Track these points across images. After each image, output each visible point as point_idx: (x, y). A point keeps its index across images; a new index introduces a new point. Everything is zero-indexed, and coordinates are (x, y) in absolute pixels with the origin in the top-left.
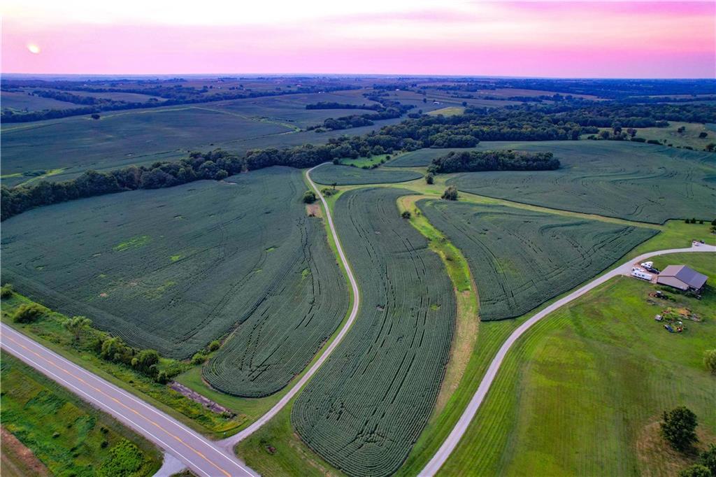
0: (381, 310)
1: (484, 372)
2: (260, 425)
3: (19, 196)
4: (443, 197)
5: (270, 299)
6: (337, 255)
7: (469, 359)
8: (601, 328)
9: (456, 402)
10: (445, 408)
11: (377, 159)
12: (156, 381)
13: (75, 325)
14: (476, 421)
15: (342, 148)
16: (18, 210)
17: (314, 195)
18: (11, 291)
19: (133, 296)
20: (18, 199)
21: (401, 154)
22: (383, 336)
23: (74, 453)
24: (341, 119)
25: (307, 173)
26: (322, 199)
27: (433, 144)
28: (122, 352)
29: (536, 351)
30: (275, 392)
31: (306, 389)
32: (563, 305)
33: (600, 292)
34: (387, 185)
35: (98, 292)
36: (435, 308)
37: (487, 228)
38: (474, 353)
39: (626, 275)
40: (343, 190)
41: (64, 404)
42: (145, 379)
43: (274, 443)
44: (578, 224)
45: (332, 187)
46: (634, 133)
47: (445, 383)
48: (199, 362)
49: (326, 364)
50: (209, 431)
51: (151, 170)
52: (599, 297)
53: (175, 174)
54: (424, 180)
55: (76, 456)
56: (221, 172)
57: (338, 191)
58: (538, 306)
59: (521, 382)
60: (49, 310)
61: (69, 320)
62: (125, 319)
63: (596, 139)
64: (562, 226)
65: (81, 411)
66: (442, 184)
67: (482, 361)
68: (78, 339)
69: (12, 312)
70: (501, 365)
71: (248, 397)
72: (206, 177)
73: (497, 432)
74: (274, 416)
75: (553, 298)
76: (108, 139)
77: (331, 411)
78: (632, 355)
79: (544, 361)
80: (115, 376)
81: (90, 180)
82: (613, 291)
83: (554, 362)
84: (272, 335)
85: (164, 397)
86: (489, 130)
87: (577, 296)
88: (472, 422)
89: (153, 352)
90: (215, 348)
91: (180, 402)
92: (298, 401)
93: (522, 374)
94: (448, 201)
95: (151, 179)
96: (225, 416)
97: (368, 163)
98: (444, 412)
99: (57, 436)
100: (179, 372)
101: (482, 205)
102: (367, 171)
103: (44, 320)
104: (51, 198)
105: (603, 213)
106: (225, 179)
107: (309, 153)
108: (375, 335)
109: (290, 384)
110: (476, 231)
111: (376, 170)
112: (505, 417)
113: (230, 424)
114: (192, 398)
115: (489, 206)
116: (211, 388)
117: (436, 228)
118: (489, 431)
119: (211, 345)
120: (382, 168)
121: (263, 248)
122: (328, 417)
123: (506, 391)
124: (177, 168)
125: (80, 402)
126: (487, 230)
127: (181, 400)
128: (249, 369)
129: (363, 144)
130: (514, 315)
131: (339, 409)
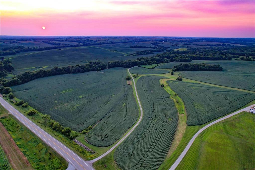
0: (150, 119)
1: (187, 144)
2: (102, 157)
3: (33, 74)
4: (177, 80)
5: (111, 113)
6: (136, 99)
7: (181, 139)
8: (235, 131)
9: (175, 155)
10: (170, 156)
11: (154, 66)
12: (69, 139)
13: (45, 118)
14: (182, 162)
15: (141, 61)
16: (33, 79)
17: (130, 77)
18: (27, 105)
19: (65, 109)
21: (162, 64)
22: (150, 128)
23: (40, 160)
24: (142, 51)
25: (128, 70)
26: (133, 79)
27: (175, 61)
28: (59, 128)
29: (208, 138)
30: (109, 146)
31: (120, 146)
32: (220, 121)
33: (236, 117)
34: (156, 75)
35: (54, 107)
36: (170, 119)
38: (184, 137)
39: (247, 111)
40: (140, 76)
41: (39, 143)
42: (66, 137)
43: (107, 164)
44: (228, 91)
45: (137, 75)
46: (254, 58)
47: (172, 147)
48: (84, 133)
49: (128, 137)
50: (84, 157)
51: (75, 67)
52: (235, 119)
53: (83, 69)
54: (170, 74)
55: (40, 161)
56: (99, 68)
57: (139, 76)
58: (210, 121)
59: (201, 149)
60: (38, 112)
61: (43, 115)
62: (61, 117)
63: (238, 60)
64: (222, 92)
65: (44, 146)
66: (177, 75)
67: (186, 140)
68: (46, 122)
69: (27, 112)
70: (194, 142)
71: (100, 147)
72: (94, 70)
73: (190, 167)
74: (108, 154)
75: (216, 118)
76: (63, 57)
77: (128, 154)
78: (248, 143)
79: (211, 142)
80: (56, 135)
81: (55, 70)
82: (241, 117)
83: (215, 143)
84: (110, 125)
85: (71, 144)
86: (196, 56)
87: (226, 118)
88: (180, 162)
89: (69, 128)
90: (90, 129)
91: (76, 146)
92: (117, 150)
93: (201, 146)
94: (179, 81)
95: (75, 70)
96: (91, 153)
97: (150, 67)
98: (170, 158)
99: (35, 154)
100: (77, 136)
101: (191, 83)
102: (150, 70)
103: (36, 115)
104: (43, 75)
105: (239, 88)
106: (100, 71)
107: (130, 63)
108: (147, 128)
109: (115, 143)
110: (188, 92)
111: (153, 69)
112: (194, 162)
113: (92, 156)
114: (80, 145)
115: (194, 84)
116: (87, 142)
117: (173, 91)
118: (187, 167)
119: (89, 127)
120: (155, 69)
121: (111, 95)
122: (127, 156)
123: (194, 152)
124: (84, 67)
125: (44, 143)
126: (192, 92)
127: (77, 146)
128: (101, 137)
129: (149, 60)
130: (200, 124)
131: (131, 153)
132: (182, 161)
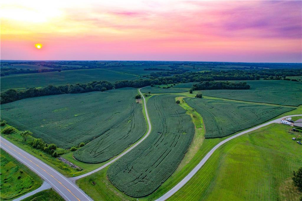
0: (160, 134)
1: (203, 157)
2: (92, 173)
3: (21, 93)
4: (195, 97)
5: (112, 130)
6: (145, 115)
7: (197, 152)
8: (264, 142)
9: (187, 168)
10: (181, 170)
11: (169, 85)
12: (52, 156)
13: (25, 134)
15: (155, 80)
16: (20, 98)
17: (140, 96)
18: (5, 123)
19: (54, 127)
20: (20, 94)
21: (180, 84)
22: (158, 143)
23: (5, 181)
24: (157, 73)
25: (139, 90)
26: (144, 97)
27: (194, 81)
28: (41, 145)
29: (231, 150)
30: (103, 162)
31: (117, 161)
32: (246, 133)
33: (264, 129)
34: (172, 94)
35: (40, 125)
36: (184, 133)
37: (213, 106)
38: (200, 150)
39: (278, 123)
40: (153, 95)
41: (9, 162)
42: (47, 155)
43: (96, 181)
44: (256, 106)
45: (149, 94)
46: (285, 77)
47: (183, 160)
48: (73, 150)
50: (67, 174)
51: (75, 86)
52: (263, 131)
53: (84, 88)
54: (189, 92)
56: (104, 88)
57: (151, 95)
58: (233, 133)
59: (221, 161)
60: (18, 130)
61: (22, 132)
62: (48, 135)
63: (267, 79)
64: (248, 106)
65: (15, 165)
66: (196, 93)
67: (203, 153)
68: (25, 140)
70: (212, 155)
71: (91, 163)
72: (97, 90)
73: (205, 180)
74: (100, 171)
75: (241, 130)
76: (63, 78)
77: (126, 170)
78: (279, 152)
79: (234, 153)
80: (35, 153)
81: (50, 89)
82: (271, 129)
83: (238, 154)
84: (109, 142)
85: (53, 161)
86: (219, 76)
87: (253, 130)
89: (55, 145)
90: (82, 146)
92: (112, 165)
93: (222, 158)
94: (198, 98)
95: (74, 90)
96: (77, 170)
97: (166, 86)
100: (63, 154)
101: (212, 100)
102: (165, 89)
103: (14, 134)
104: (33, 95)
105: (269, 103)
106: (105, 91)
107: (141, 82)
108: (155, 142)
109: (111, 159)
110: (208, 108)
111: (169, 89)
112: (211, 175)
113: (78, 172)
114: (66, 163)
115: (216, 100)
116: (75, 160)
117: (191, 107)
118: (201, 180)
119: (80, 144)
120: (171, 88)
121: (114, 113)
122: (124, 172)
123: (212, 165)
124: (85, 86)
125: (16, 161)
126: (213, 107)
127: (60, 163)
128: (94, 153)
129: (164, 79)
130: (221, 136)
131: (130, 169)
132: (197, 175)
